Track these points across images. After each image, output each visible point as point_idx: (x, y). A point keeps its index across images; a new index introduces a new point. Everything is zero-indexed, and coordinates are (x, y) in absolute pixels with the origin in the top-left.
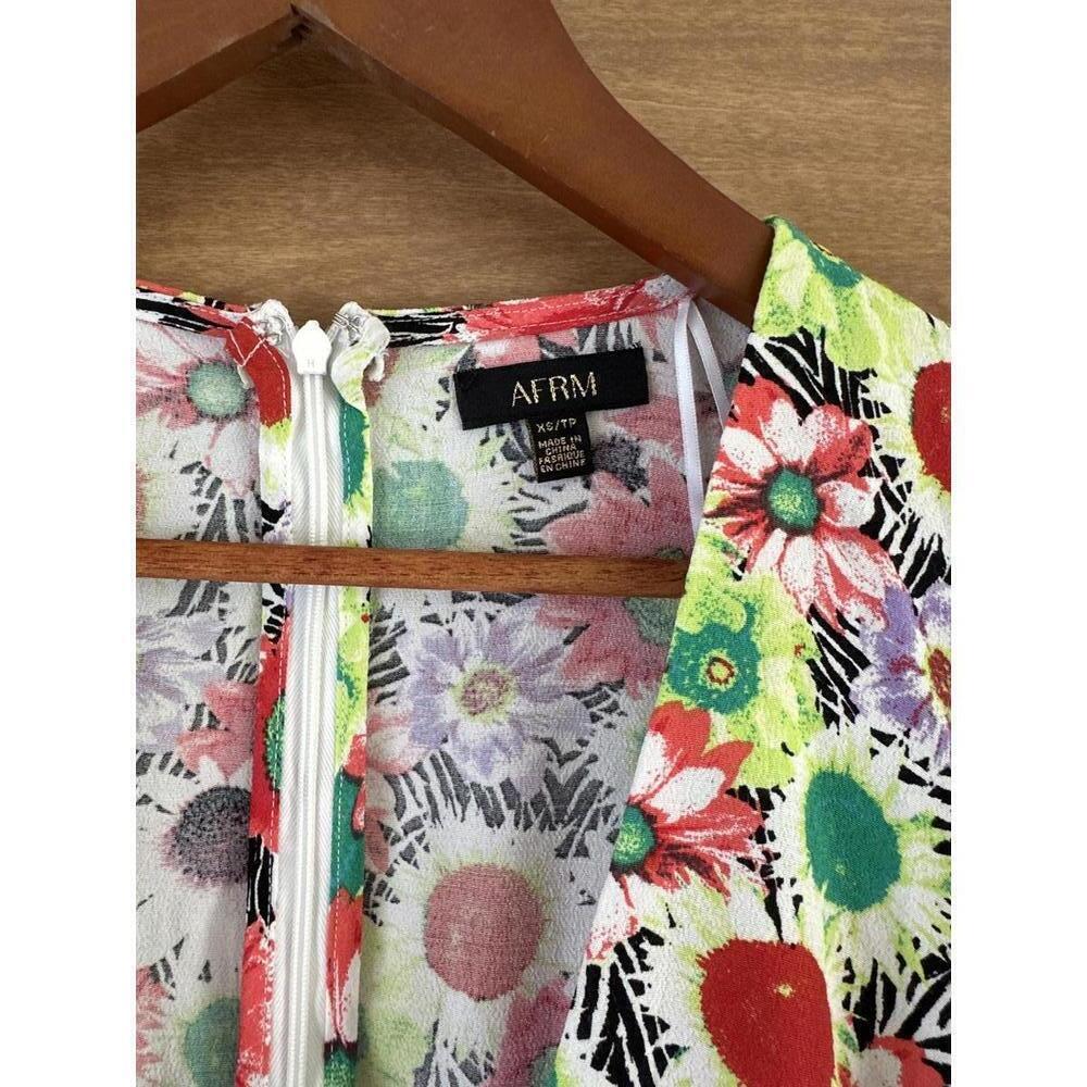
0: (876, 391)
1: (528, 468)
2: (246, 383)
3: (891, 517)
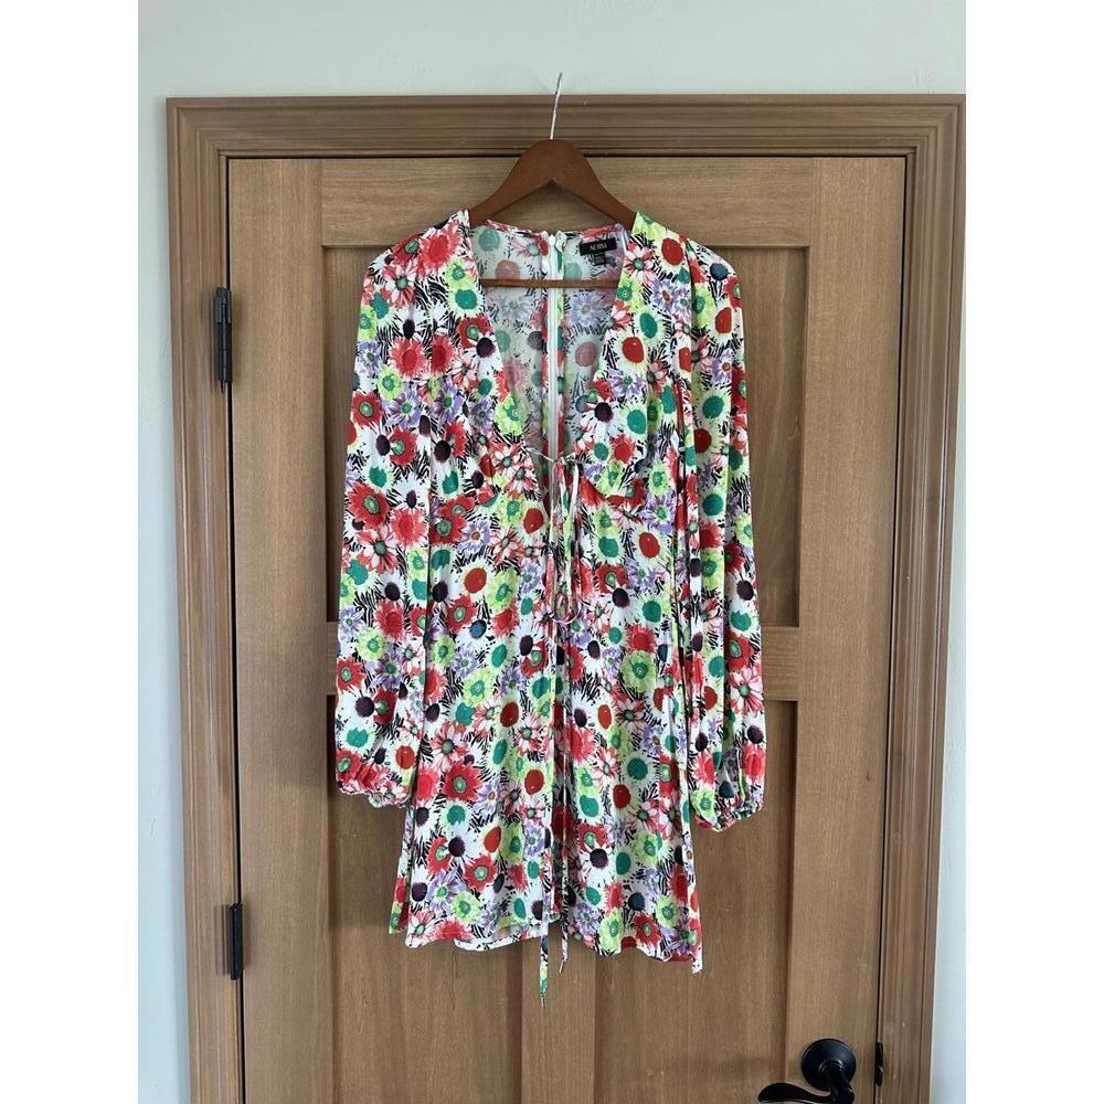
1: (593, 263)
2: (540, 248)
3: (657, 267)
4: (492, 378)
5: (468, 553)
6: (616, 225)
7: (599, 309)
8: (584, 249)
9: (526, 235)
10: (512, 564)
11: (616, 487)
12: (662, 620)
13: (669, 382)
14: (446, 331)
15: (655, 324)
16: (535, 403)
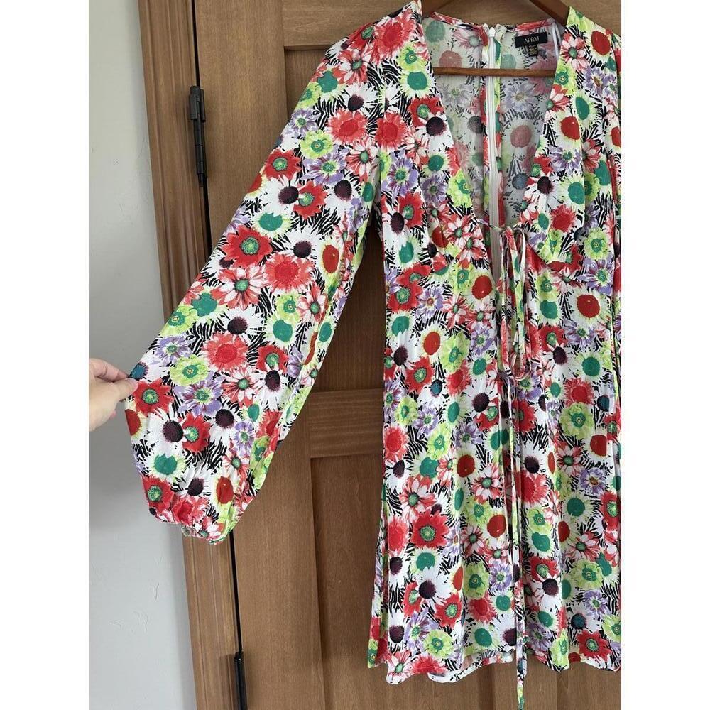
0: (586, 35)
1: (527, 55)
2: (480, 39)
3: (588, 56)
4: (443, 154)
5: (426, 317)
6: (548, 20)
7: (532, 96)
8: (519, 42)
9: (469, 27)
10: (462, 328)
11: (556, 253)
12: (602, 373)
13: (603, 157)
14: (398, 110)
15: (588, 106)
16: (477, 181)
